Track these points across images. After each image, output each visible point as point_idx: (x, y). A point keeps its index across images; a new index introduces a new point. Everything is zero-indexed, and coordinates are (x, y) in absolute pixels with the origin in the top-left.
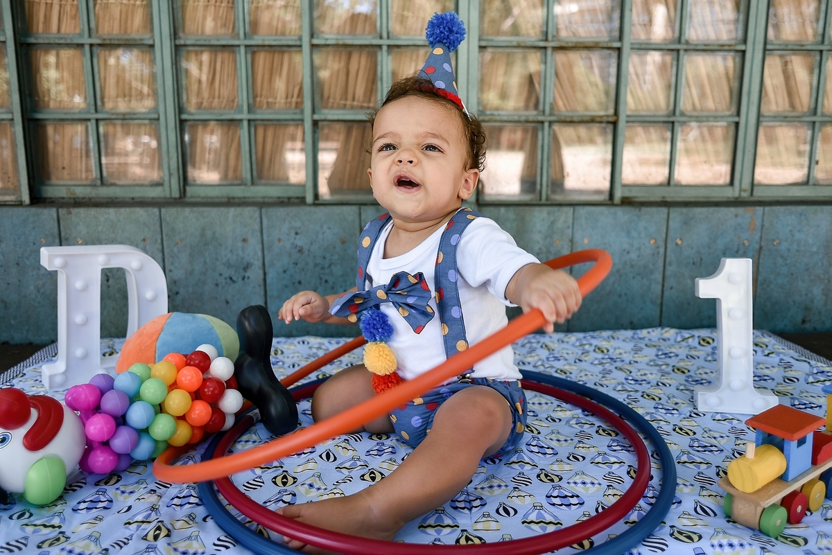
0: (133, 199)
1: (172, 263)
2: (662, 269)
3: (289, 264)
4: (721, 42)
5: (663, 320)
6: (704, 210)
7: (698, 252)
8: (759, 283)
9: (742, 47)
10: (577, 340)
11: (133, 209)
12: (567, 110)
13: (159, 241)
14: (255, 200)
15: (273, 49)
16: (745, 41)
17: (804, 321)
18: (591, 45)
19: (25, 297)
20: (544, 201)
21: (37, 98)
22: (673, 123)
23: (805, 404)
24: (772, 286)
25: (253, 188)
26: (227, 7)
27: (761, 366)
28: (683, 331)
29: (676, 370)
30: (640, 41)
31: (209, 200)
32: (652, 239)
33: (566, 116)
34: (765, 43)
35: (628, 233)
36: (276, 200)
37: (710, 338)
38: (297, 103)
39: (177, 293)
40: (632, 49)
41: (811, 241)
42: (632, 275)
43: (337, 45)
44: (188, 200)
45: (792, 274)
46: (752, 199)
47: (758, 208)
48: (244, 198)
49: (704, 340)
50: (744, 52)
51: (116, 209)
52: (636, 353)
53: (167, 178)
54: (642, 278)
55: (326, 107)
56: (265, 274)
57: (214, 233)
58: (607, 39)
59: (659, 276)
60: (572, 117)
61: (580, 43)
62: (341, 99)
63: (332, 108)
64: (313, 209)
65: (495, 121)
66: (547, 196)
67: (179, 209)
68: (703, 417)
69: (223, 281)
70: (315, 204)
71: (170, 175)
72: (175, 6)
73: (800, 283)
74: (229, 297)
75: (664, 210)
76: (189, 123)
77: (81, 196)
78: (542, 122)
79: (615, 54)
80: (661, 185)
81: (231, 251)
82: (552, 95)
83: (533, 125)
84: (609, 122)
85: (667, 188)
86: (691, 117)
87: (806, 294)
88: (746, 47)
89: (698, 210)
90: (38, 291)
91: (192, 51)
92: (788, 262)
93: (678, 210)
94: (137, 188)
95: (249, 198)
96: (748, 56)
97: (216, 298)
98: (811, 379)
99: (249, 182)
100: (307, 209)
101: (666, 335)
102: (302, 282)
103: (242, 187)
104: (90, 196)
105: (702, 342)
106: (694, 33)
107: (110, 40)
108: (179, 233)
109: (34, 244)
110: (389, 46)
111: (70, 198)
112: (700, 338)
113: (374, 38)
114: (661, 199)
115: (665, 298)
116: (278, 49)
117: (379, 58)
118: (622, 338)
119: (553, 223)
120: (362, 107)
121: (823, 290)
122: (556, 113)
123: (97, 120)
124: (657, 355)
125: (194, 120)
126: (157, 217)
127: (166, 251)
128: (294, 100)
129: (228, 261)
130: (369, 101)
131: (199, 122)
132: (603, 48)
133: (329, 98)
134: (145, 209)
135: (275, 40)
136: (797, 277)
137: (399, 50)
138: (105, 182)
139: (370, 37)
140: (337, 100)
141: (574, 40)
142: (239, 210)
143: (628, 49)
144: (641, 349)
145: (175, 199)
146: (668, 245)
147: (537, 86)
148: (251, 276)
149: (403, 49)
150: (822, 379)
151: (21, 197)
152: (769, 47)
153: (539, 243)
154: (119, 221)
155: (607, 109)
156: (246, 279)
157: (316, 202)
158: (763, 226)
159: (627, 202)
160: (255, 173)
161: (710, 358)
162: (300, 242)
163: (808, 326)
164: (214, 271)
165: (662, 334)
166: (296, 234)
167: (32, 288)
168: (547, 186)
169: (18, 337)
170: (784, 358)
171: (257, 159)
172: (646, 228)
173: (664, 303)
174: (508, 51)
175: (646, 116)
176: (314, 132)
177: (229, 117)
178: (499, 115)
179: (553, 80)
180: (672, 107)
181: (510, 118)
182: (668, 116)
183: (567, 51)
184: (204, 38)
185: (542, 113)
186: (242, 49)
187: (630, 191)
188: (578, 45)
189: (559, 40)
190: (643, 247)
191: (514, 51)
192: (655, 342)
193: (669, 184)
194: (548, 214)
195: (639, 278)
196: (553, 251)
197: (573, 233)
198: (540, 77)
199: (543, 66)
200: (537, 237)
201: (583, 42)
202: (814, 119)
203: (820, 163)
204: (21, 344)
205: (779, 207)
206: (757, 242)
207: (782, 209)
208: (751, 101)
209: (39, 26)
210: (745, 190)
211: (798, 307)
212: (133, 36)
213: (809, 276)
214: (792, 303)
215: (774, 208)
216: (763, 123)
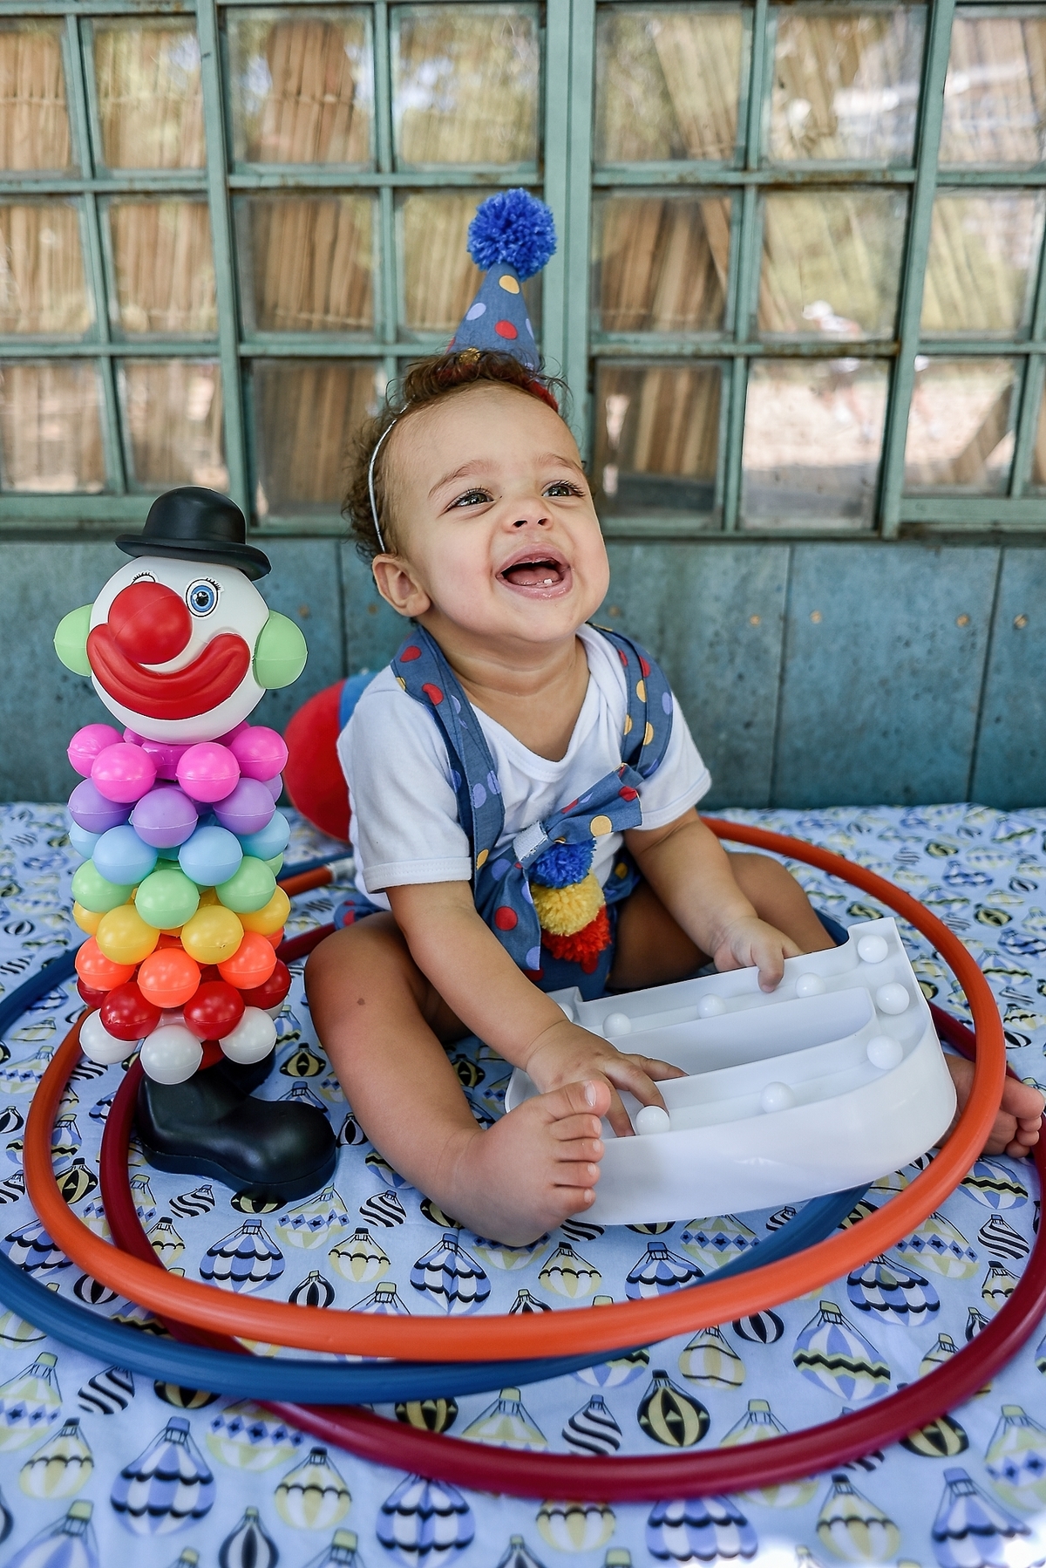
2: (979, 679)
5: (977, 787)
12: (788, 331)
15: (154, 200)
18: (847, 178)
20: (730, 530)
22: (1027, 356)
25: (130, 502)
26: (55, 106)
28: (1012, 816)
29: (982, 917)
30: (963, 168)
31: (42, 526)
32: (960, 615)
33: (784, 343)
35: (910, 602)
40: (939, 185)
42: (912, 692)
43: (284, 189)
48: (111, 521)
52: (902, 868)
54: (935, 699)
55: (269, 328)
57: (47, 595)
58: (885, 164)
59: (970, 694)
60: (796, 344)
61: (821, 174)
62: (300, 310)
63: (283, 329)
65: (629, 356)
66: (737, 518)
69: (71, 691)
75: (992, 553)
78: (731, 358)
79: (901, 200)
80: (988, 497)
82: (754, 296)
83: (712, 363)
85: (1004, 504)
93: (1023, 552)
95: (121, 520)
97: (59, 725)
99: (119, 488)
101: (976, 823)
103: (106, 499)
110: (396, 189)
112: (1045, 836)
113: (361, 172)
114: (989, 526)
115: (982, 741)
116: (165, 199)
118: (878, 827)
119: (745, 580)
120: (345, 328)
122: (763, 335)
124: (947, 877)
130: (359, 314)
131: (12, 363)
132: (874, 184)
133: (276, 306)
135: (155, 180)
137: (418, 197)
139: (357, 169)
141: (811, 167)
143: (933, 186)
144: (914, 860)
146: (997, 629)
147: (721, 275)
153: (714, 621)
155: (876, 327)
159: (912, 533)
160: (134, 470)
165: (966, 819)
172: (949, 593)
173: (980, 751)
174: (659, 195)
175: (966, 342)
176: (243, 383)
177: (71, 351)
178: (636, 342)
179: (758, 259)
180: (1026, 321)
181: (661, 349)
182: (1017, 342)
183: (792, 194)
184: (10, 176)
185: (730, 337)
186: (89, 201)
187: (922, 509)
188: (817, 179)
189: (773, 168)
190: (940, 632)
191: (673, 194)
192: (949, 836)
193: (1008, 493)
194: (737, 559)
195: (929, 697)
196: (744, 637)
197: (788, 601)
198: (729, 254)
199: (735, 229)
200: (711, 608)
201: (829, 173)
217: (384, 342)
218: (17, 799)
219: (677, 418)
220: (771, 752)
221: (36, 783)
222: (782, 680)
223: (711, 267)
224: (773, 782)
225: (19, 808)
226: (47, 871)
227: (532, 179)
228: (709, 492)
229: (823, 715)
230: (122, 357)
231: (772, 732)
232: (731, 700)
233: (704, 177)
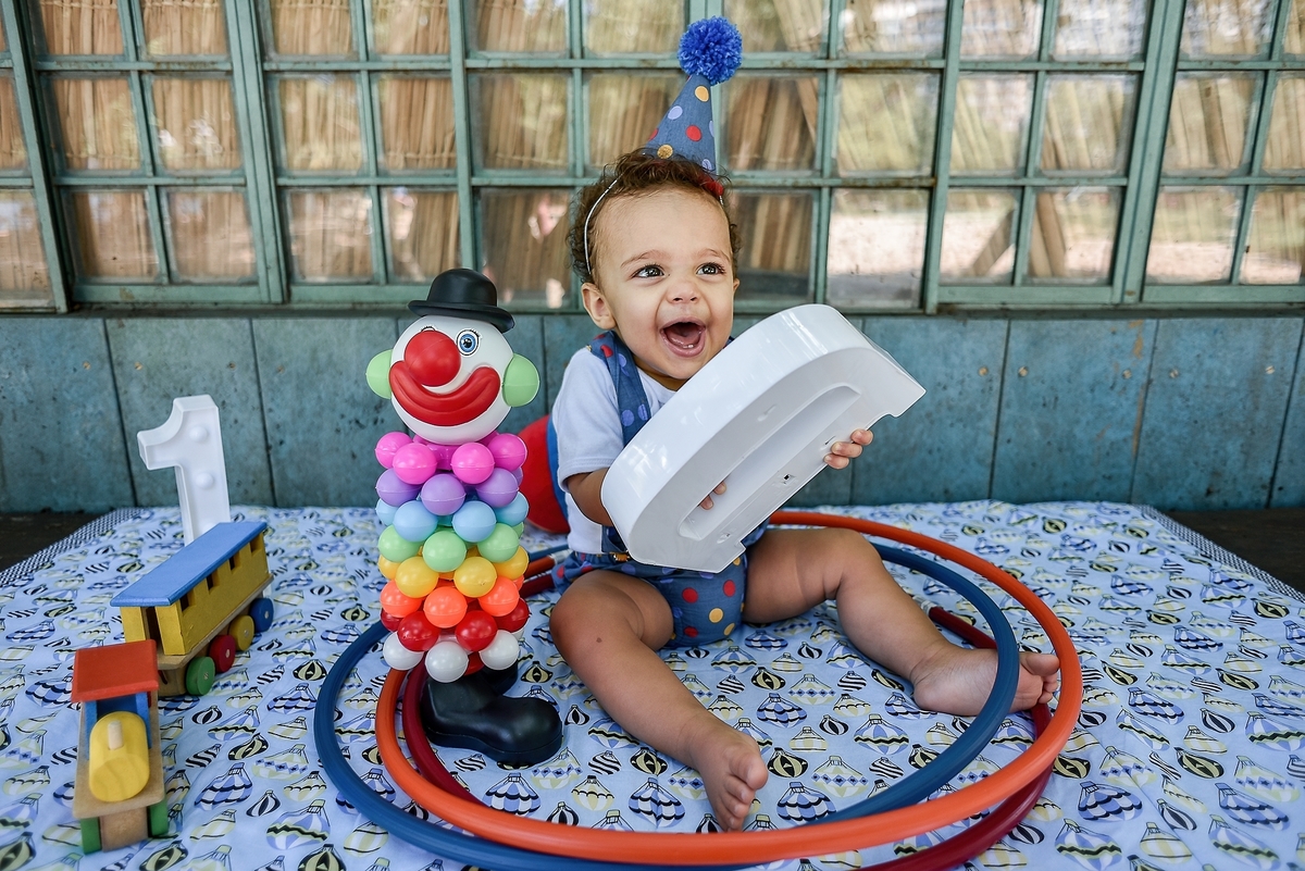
0: (216, 304)
1: (273, 399)
2: (996, 412)
4: (1105, 58)
5: (994, 488)
6: (1064, 324)
7: (1052, 388)
8: (1144, 434)
9: (1140, 67)
11: (211, 320)
12: (858, 170)
13: (252, 367)
14: (392, 306)
15: (410, 76)
16: (1144, 56)
17: (1209, 492)
18: (898, 65)
19: (69, 445)
21: (69, 155)
22: (1023, 187)
23: (1197, 640)
24: (1163, 439)
25: (388, 289)
26: (340, 10)
27: (1134, 569)
28: (1020, 507)
30: (976, 58)
31: (326, 306)
32: (981, 368)
33: (856, 178)
34: (1176, 60)
35: (946, 358)
37: (1061, 521)
38: (448, 160)
39: (281, 443)
40: (961, 70)
41: (1228, 372)
42: (949, 422)
43: (505, 69)
44: (296, 306)
45: (1196, 422)
46: (1141, 306)
47: (1148, 321)
48: (376, 303)
49: (1051, 524)
50: (1141, 74)
51: (188, 321)
53: (262, 273)
54: (965, 426)
55: (493, 167)
57: (330, 356)
58: (924, 55)
59: (989, 423)
60: (865, 179)
61: (880, 62)
62: (514, 154)
63: (502, 167)
65: (747, 187)
67: (278, 321)
69: (347, 425)
71: (267, 268)
72: (260, 9)
73: (1208, 434)
74: (356, 449)
75: (1003, 324)
76: (291, 190)
77: (141, 299)
78: (819, 188)
79: (936, 79)
80: (999, 285)
81: (356, 382)
82: (835, 147)
83: (805, 192)
85: (1009, 289)
86: (1051, 178)
87: (1216, 452)
88: (1145, 66)
89: (1055, 324)
90: (86, 438)
91: (288, 80)
92: (1190, 403)
93: (1024, 323)
94: (221, 289)
95: (383, 303)
96: (1148, 80)
97: (337, 450)
98: (1210, 594)
99: (383, 281)
101: (995, 513)
103: (371, 287)
104: (155, 300)
105: (1048, 526)
106: (1064, 46)
107: (168, 63)
108: (280, 356)
109: (75, 370)
110: (584, 70)
111: (127, 303)
112: (1046, 521)
113: (560, 58)
114: (1000, 306)
115: (998, 456)
116: (418, 75)
117: (570, 90)
118: (927, 517)
120: (546, 166)
121: (1242, 446)
122: (841, 173)
123: (157, 187)
125: (299, 186)
126: (248, 333)
127: (263, 381)
128: (445, 154)
129: (352, 396)
130: (557, 157)
131: (306, 190)
132: (917, 69)
133: (496, 151)
134: (229, 320)
135: (412, 62)
136: (1203, 426)
137: (600, 76)
138: (174, 279)
139: (556, 55)
140: (509, 155)
141: (872, 56)
142: (365, 322)
143: (957, 70)
145: (277, 304)
146: (1006, 377)
147: (812, 130)
148: (386, 419)
149: (606, 75)
150: (1228, 594)
151: (54, 301)
152: (1181, 65)
154: (192, 337)
155: (919, 168)
156: (379, 423)
158: (1154, 348)
159: (946, 310)
160: (390, 266)
161: (1056, 555)
163: (1215, 499)
164: (333, 410)
165: (988, 510)
167: (77, 433)
169: (63, 502)
170: (1170, 557)
172: (973, 352)
173: (996, 464)
174: (768, 75)
175: (983, 178)
176: (474, 205)
177: (349, 182)
178: (753, 177)
180: (1022, 163)
181: (770, 182)
182: (1016, 178)
183: (859, 75)
184: (307, 58)
185: (819, 174)
186: (364, 77)
187: (953, 293)
188: (877, 66)
189: (847, 58)
190: (967, 379)
191: (778, 75)
192: (978, 522)
193: (1012, 282)
195: (960, 425)
198: (817, 116)
199: (821, 99)
201: (886, 61)
202: (1247, 180)
203: (1251, 250)
204: (69, 513)
205: (1181, 320)
206: (1144, 373)
207: (1187, 322)
208: (1148, 153)
209: (63, 44)
210: (1130, 293)
211: (1202, 471)
212: (201, 57)
213: (1223, 425)
214: (1192, 464)
215: (1174, 321)
216: (1166, 187)
217: (575, 176)
218: (305, 505)
219: (781, 230)
221: (319, 493)
223: (804, 125)
224: (852, 487)
225: (308, 510)
226: (334, 553)
228: (805, 282)
229: (887, 438)
230: (385, 186)
233: (800, 64)
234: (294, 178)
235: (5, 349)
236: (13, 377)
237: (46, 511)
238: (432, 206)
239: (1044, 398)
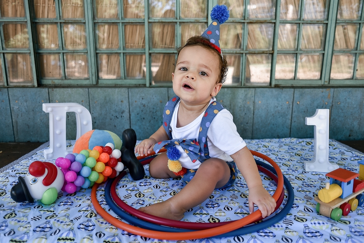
0: (78, 85)
1: (93, 111)
2: (291, 114)
3: (139, 111)
4: (317, 20)
5: (291, 135)
6: (309, 90)
7: (306, 107)
8: (331, 120)
9: (327, 22)
10: (256, 142)
11: (78, 89)
12: (253, 49)
13: (88, 102)
14: (126, 85)
15: (133, 24)
16: (328, 19)
17: (350, 136)
18: (263, 21)
19: (36, 123)
20: (243, 86)
21: (39, 44)
22: (297, 54)
23: (350, 169)
24: (337, 121)
25: (125, 81)
27: (332, 153)
28: (299, 139)
29: (296, 155)
30: (284, 20)
31: (108, 85)
32: (287, 101)
33: (252, 51)
34: (336, 20)
35: (277, 99)
36: (134, 85)
37: (311, 142)
38: (142, 46)
39: (95, 122)
40: (280, 23)
41: (353, 103)
42: (279, 116)
43: (159, 22)
44: (99, 85)
45: (345, 116)
46: (329, 85)
47: (332, 89)
48: (122, 84)
49: (308, 143)
50: (327, 24)
51: (71, 89)
52: (280, 148)
53: (91, 76)
54: (283, 118)
55: (154, 48)
56: (130, 115)
57: (110, 98)
58: (270, 19)
59: (289, 117)
60: (255, 51)
61: (259, 20)
63: (157, 48)
64: (149, 89)
66: (244, 84)
67: (96, 89)
68: (307, 174)
69: (113, 118)
70: (150, 87)
71: (92, 75)
72: (94, 6)
73: (349, 120)
74: (116, 124)
75: (293, 90)
76: (100, 54)
77: (57, 83)
78: (242, 54)
79: (273, 25)
80: (291, 79)
81: (117, 106)
82: (246, 42)
83: (239, 54)
84: (270, 53)
85: (294, 81)
86: (304, 51)
87: (351, 125)
88: (328, 22)
89: (306, 90)
90: (41, 121)
91: (100, 25)
92: (344, 111)
93: (298, 90)
94: (79, 81)
95: (123, 84)
96: (329, 25)
97: (111, 124)
98: (352, 159)
99: (124, 78)
100: (147, 89)
101: (292, 141)
102: (145, 118)
103: (121, 80)
104: (61, 84)
105: (307, 144)
106: (306, 16)
107: (68, 20)
108: (96, 98)
109: (39, 102)
110: (180, 22)
111: (53, 85)
112: (307, 142)
113: (173, 19)
114: (291, 85)
115: (292, 126)
116: (135, 24)
117: (176, 28)
118: (274, 142)
119: (246, 95)
120: (169, 48)
121: (358, 123)
122: (248, 50)
123: (63, 53)
124: (289, 149)
125: (102, 53)
126: (87, 92)
127: (91, 106)
128: (141, 45)
129: (115, 110)
130: (172, 45)
132: (268, 23)
133: (155, 44)
134: (83, 89)
135: (134, 20)
136: (347, 118)
137: (184, 24)
138: (66, 78)
139: (172, 19)
140: (159, 45)
141: (256, 19)
142: (120, 89)
143: (279, 23)
144: (282, 146)
145: (94, 85)
146: (294, 104)
147: (240, 38)
148: (124, 116)
149: (186, 24)
150: (357, 159)
151: (34, 84)
152: (338, 22)
153: (240, 103)
154: (72, 93)
155: (269, 48)
156: (122, 117)
157: (151, 86)
158: (333, 96)
159: (277, 86)
160: (126, 75)
161: (310, 150)
162: (144, 102)
163: (351, 138)
164: (110, 113)
165: (290, 140)
166: (143, 99)
167: (39, 120)
168: (244, 80)
169: (34, 139)
170: (341, 150)
171: (126, 69)
172: (285, 97)
173: (292, 128)
174: (229, 24)
175: (286, 51)
176: (149, 58)
177: (115, 52)
179: (247, 36)
180: (296, 47)
182: (295, 51)
183: (253, 24)
184: (105, 19)
185: (242, 50)
186: (121, 24)
187: (278, 82)
189: (250, 19)
190: (283, 105)
191: (231, 24)
192: (288, 143)
193: (294, 79)
194: (245, 91)
195: (282, 117)
196: (246, 106)
197: (254, 99)
199: (243, 30)
200: (240, 101)
202: (356, 52)
203: (358, 70)
204: (35, 142)
205: (340, 89)
206: (331, 103)
207: (342, 89)
208: (330, 45)
209: (40, 15)
210: (326, 82)
211: (348, 130)
212: (77, 19)
213: (353, 117)
214: (345, 128)
215: (338, 89)
216: (335, 54)
219: (232, 65)
220: (252, 129)
222: (254, 114)
224: (252, 134)
227: (205, 21)
229: (262, 121)
230: (125, 53)
231: (252, 125)
232: (244, 118)
233: (237, 21)
234: (101, 51)
235: (20, 97)
236: (22, 104)
237: (29, 142)
238: (137, 58)
239: (304, 110)
